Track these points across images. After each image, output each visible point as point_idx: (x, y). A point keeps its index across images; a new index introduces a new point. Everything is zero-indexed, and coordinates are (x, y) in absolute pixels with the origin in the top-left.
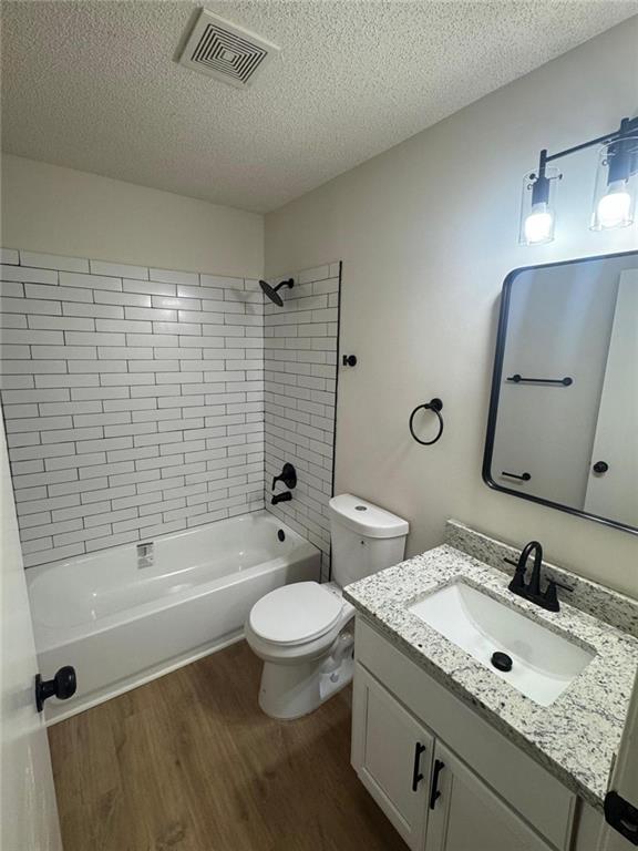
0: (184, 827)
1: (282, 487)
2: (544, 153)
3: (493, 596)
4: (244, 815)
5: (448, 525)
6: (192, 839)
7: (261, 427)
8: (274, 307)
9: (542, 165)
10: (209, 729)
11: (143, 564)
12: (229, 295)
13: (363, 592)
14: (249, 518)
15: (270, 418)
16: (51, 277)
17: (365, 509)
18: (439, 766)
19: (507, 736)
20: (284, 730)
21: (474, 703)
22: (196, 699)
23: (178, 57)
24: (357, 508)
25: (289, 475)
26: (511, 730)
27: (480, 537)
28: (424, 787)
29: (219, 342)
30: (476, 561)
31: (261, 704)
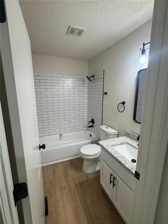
0: (65, 188)
1: (91, 124)
2: (144, 43)
3: (133, 147)
4: (77, 188)
5: (126, 131)
6: (66, 190)
7: (87, 110)
8: (90, 82)
9: (144, 46)
10: (71, 172)
11: (60, 139)
12: (80, 79)
13: (102, 143)
14: (84, 131)
15: (89, 108)
16: (44, 78)
17: (108, 128)
18: (114, 178)
19: (125, 169)
20: (87, 175)
21: (120, 163)
22: (69, 166)
23: (67, 34)
24: (106, 128)
25: (93, 121)
26: (126, 167)
27: (133, 134)
28: (112, 183)
29: (77, 90)
30: (132, 140)
31: (83, 169)
